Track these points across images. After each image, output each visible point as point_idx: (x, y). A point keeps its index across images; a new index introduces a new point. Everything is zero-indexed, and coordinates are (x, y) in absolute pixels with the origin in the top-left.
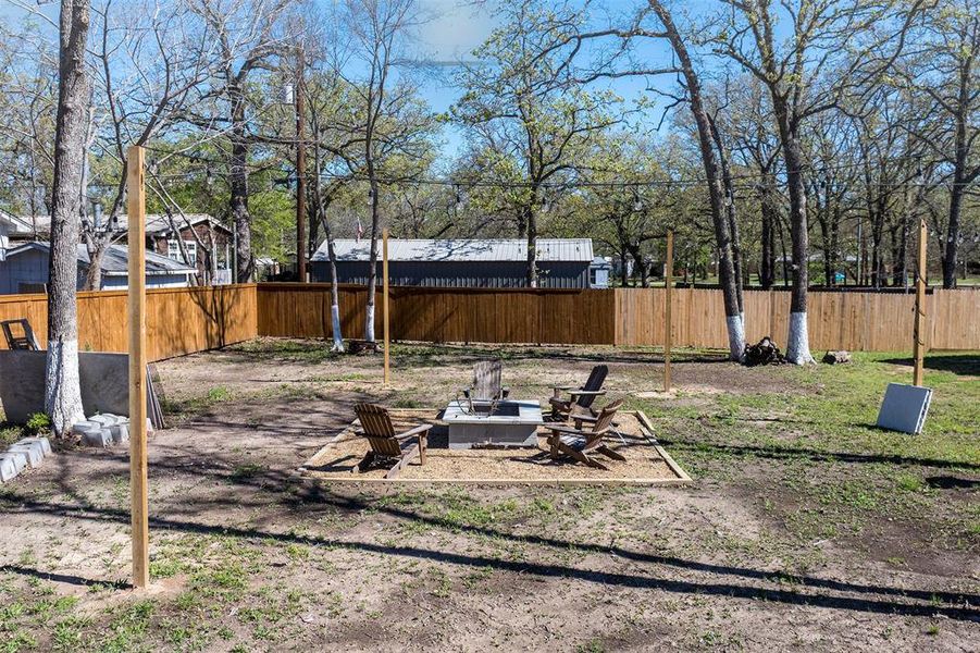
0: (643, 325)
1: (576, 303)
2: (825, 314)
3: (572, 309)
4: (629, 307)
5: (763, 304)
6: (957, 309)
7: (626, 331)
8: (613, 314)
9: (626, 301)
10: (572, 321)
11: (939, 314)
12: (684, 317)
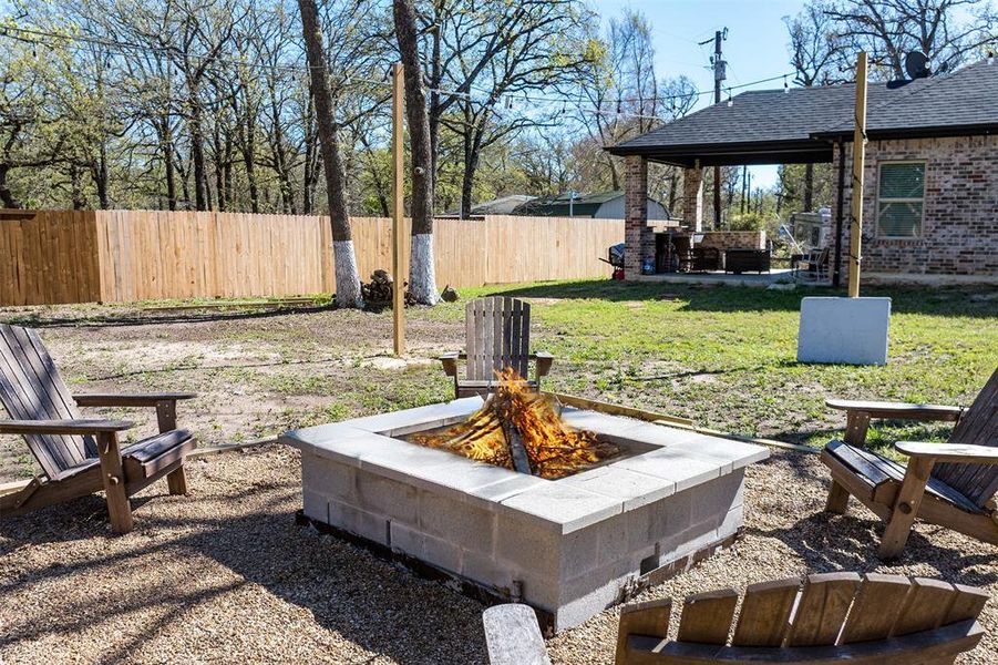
0: (146, 269)
1: (27, 234)
2: (383, 245)
3: (20, 246)
4: (121, 239)
5: (310, 234)
6: (505, 238)
7: (118, 279)
8: (95, 252)
9: (116, 232)
10: (21, 265)
11: (491, 243)
12: (207, 254)
